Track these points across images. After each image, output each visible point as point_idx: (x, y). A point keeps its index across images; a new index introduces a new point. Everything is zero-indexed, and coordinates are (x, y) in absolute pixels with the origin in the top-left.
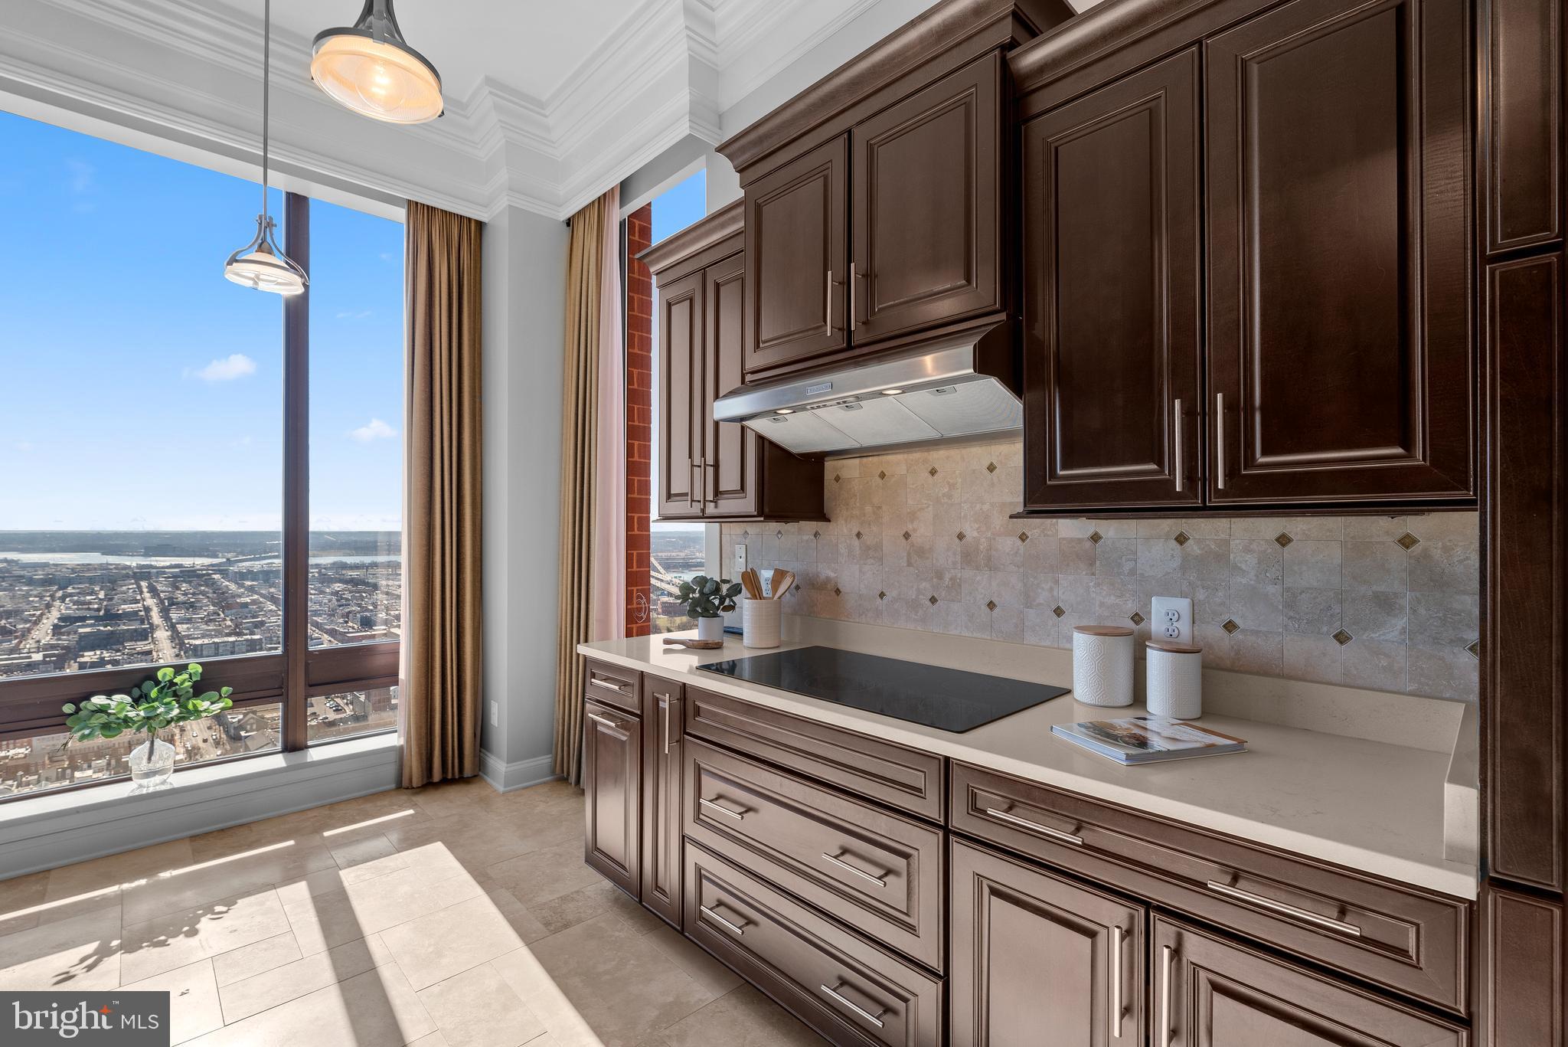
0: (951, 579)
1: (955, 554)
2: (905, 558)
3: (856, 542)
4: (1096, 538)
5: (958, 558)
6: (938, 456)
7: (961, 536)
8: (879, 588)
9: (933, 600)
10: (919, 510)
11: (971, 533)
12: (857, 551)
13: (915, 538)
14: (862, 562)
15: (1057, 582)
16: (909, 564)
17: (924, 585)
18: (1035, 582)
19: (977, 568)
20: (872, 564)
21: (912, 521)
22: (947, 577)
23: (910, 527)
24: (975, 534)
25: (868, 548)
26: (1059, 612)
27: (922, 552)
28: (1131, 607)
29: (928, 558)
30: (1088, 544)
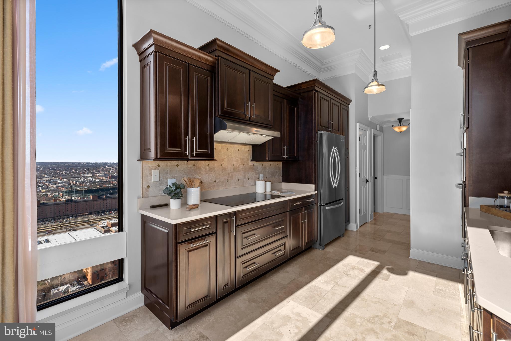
0: (231, 175)
1: (232, 169)
2: (221, 171)
3: (208, 167)
4: (254, 165)
5: (233, 170)
6: (228, 145)
7: (233, 165)
8: (214, 179)
9: (228, 181)
10: (224, 158)
11: (235, 164)
12: (208, 170)
13: (223, 166)
14: (209, 173)
15: (248, 173)
16: (222, 172)
17: (226, 177)
18: (245, 174)
19: (236, 172)
20: (213, 173)
21: (223, 161)
22: (231, 174)
23: (222, 163)
24: (236, 164)
25: (211, 169)
26: (249, 179)
27: (225, 169)
28: (258, 176)
29: (226, 170)
30: (253, 166)
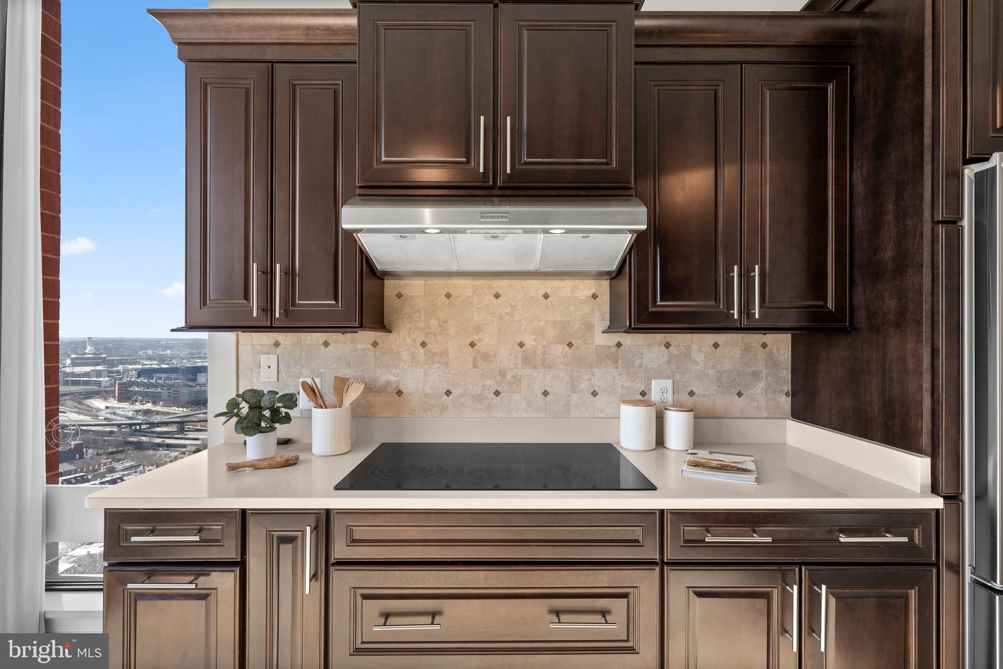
0: (512, 376)
1: (516, 358)
2: (471, 362)
3: (421, 350)
4: (619, 345)
5: (519, 361)
6: (501, 285)
7: (521, 345)
8: (446, 387)
9: (497, 393)
10: (485, 324)
11: (529, 342)
12: (422, 358)
13: (482, 346)
14: (427, 367)
15: (593, 374)
16: (475, 366)
17: (488, 382)
18: (579, 375)
19: (535, 367)
20: (438, 368)
21: (478, 333)
22: (509, 375)
23: (475, 338)
24: (533, 343)
25: (434, 355)
26: (594, 394)
27: (486, 357)
28: (640, 387)
29: (492, 362)
30: (614, 349)
